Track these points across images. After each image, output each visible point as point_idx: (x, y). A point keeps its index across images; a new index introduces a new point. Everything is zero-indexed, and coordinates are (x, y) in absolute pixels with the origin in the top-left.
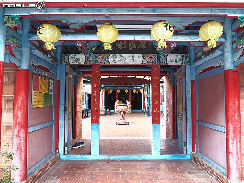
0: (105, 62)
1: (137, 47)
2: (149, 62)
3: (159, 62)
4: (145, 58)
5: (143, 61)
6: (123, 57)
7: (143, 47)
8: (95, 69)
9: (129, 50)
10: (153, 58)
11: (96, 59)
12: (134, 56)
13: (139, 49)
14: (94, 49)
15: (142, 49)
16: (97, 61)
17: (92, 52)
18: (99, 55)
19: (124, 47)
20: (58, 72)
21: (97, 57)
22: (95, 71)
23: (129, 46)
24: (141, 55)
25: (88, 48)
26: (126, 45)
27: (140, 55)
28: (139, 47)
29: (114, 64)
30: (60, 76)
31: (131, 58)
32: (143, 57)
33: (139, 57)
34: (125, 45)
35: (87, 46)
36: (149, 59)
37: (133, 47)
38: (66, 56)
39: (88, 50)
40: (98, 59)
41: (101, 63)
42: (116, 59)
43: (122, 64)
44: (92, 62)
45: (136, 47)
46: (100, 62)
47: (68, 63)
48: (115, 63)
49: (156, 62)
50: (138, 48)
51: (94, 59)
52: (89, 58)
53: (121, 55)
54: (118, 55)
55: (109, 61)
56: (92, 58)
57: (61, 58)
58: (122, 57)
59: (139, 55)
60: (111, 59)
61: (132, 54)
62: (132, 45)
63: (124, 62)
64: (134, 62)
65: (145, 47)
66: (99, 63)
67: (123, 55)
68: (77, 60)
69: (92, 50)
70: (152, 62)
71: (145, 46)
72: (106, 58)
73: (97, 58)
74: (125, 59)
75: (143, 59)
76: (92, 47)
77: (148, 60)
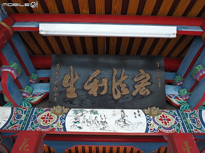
0: (55, 125)
1: (131, 93)
2: (163, 127)
3: (188, 127)
4: (151, 117)
5: (148, 125)
6: (98, 116)
7: (145, 92)
8: (24, 143)
9: (113, 99)
10: (170, 117)
11: (35, 118)
12: (126, 114)
13: (135, 97)
14: (37, 99)
15: (143, 97)
16: (36, 122)
17: (31, 104)
18: (45, 111)
19: (103, 93)
21: (40, 114)
22: (21, 148)
23: (113, 90)
24: (140, 111)
25: (25, 95)
26: (106, 88)
27: (138, 111)
28: (137, 91)
29: (78, 130)
31: (119, 117)
32: (146, 115)
33: (137, 116)
34: (104, 86)
35: (23, 90)
36: (161, 120)
37: (121, 92)
39: (24, 100)
40: (39, 118)
41: (44, 127)
42: (81, 119)
43: (97, 130)
44: (24, 124)
45: (128, 92)
46: (41, 126)
48: (80, 127)
49: (181, 126)
50: (134, 94)
51: (30, 119)
52: (19, 117)
53: (95, 110)
54: (88, 110)
55: (64, 124)
56: (27, 115)
58: (96, 115)
59: (136, 111)
60: (71, 118)
61: (120, 110)
62: (119, 88)
63: (102, 126)
64: (126, 127)
65: (148, 93)
66: (38, 129)
67: (101, 111)
69: (32, 100)
70: (171, 128)
71: (147, 90)
72: (58, 117)
73: (38, 116)
74: (104, 120)
75: (147, 120)
76: (34, 95)
77: (160, 122)
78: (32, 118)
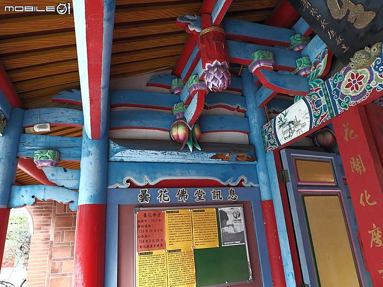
0: (373, 84)
8: (346, 131)
11: (338, 92)
14: (322, 65)
16: (343, 96)
17: (321, 77)
18: (345, 74)
20: (262, 176)
21: (340, 83)
22: (346, 139)
25: (304, 73)
30: (270, 187)
35: (297, 71)
38: (271, 126)
39: (308, 80)
40: (343, 90)
41: (358, 97)
44: (330, 108)
46: (353, 98)
47: (276, 143)
51: (332, 96)
52: (318, 104)
56: (326, 96)
57: (263, 137)
66: (352, 103)
68: (292, 126)
69: (317, 72)
72: (370, 69)
73: (339, 87)
76: (316, 64)
78: (334, 95)
